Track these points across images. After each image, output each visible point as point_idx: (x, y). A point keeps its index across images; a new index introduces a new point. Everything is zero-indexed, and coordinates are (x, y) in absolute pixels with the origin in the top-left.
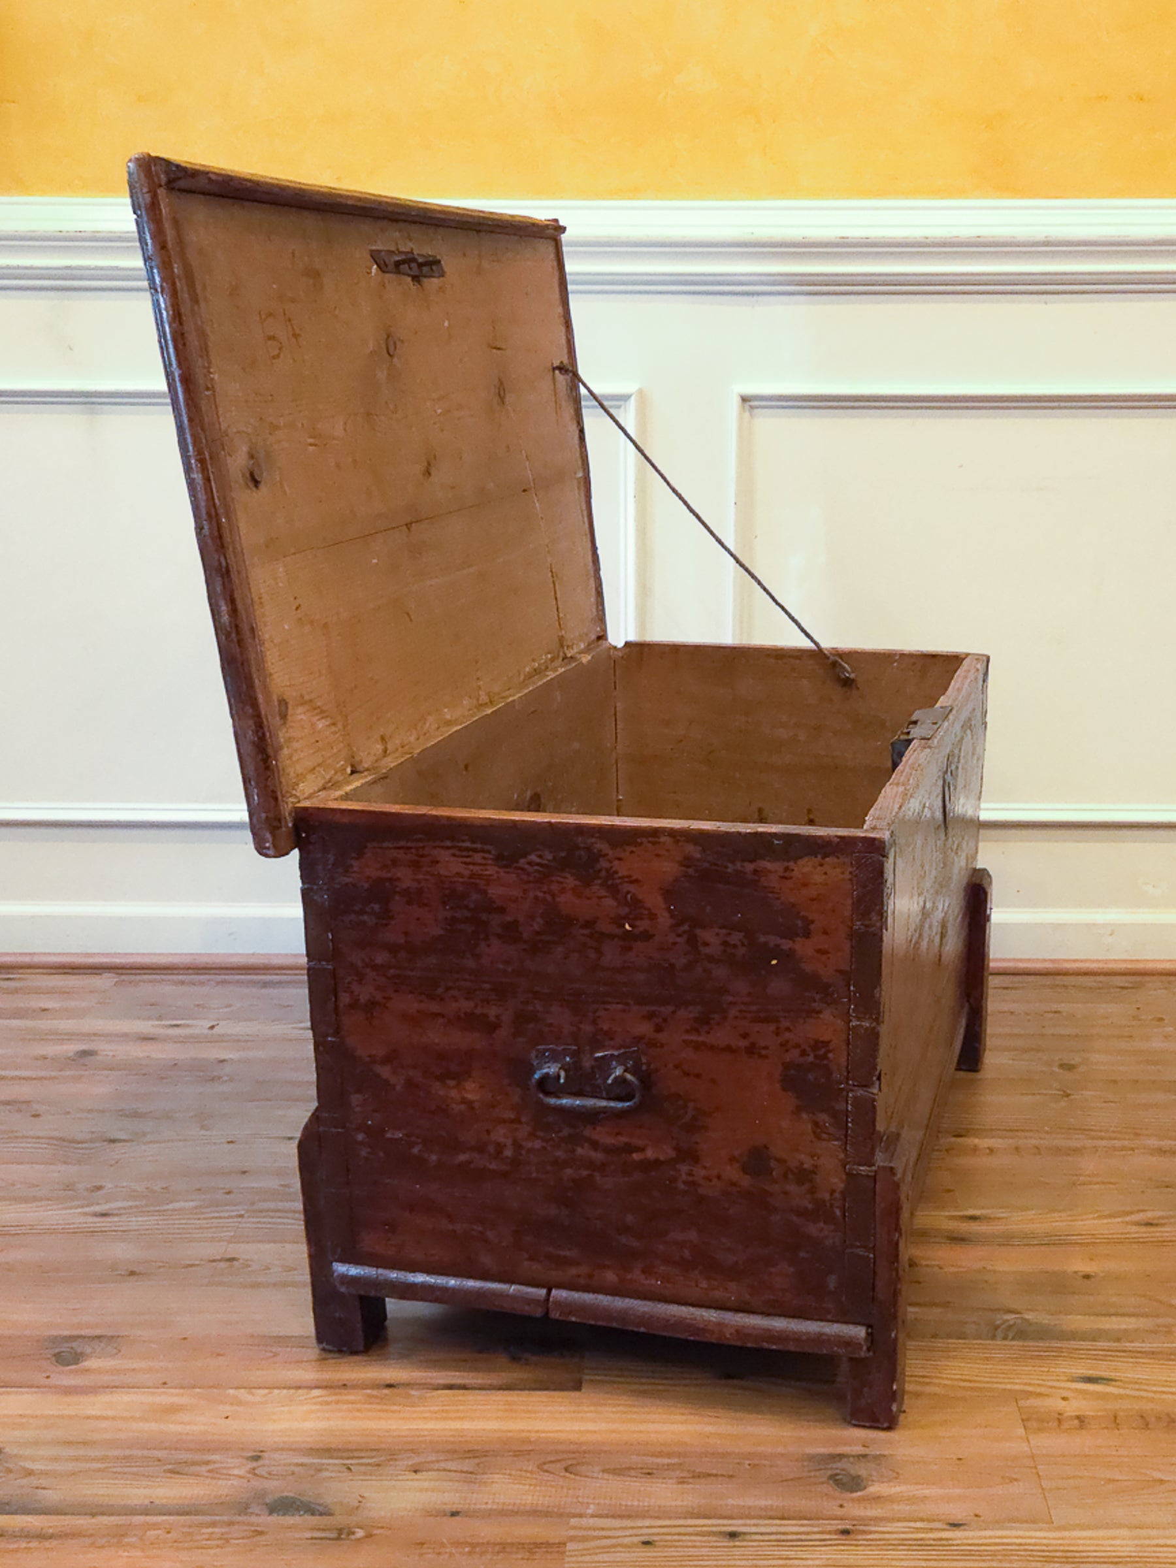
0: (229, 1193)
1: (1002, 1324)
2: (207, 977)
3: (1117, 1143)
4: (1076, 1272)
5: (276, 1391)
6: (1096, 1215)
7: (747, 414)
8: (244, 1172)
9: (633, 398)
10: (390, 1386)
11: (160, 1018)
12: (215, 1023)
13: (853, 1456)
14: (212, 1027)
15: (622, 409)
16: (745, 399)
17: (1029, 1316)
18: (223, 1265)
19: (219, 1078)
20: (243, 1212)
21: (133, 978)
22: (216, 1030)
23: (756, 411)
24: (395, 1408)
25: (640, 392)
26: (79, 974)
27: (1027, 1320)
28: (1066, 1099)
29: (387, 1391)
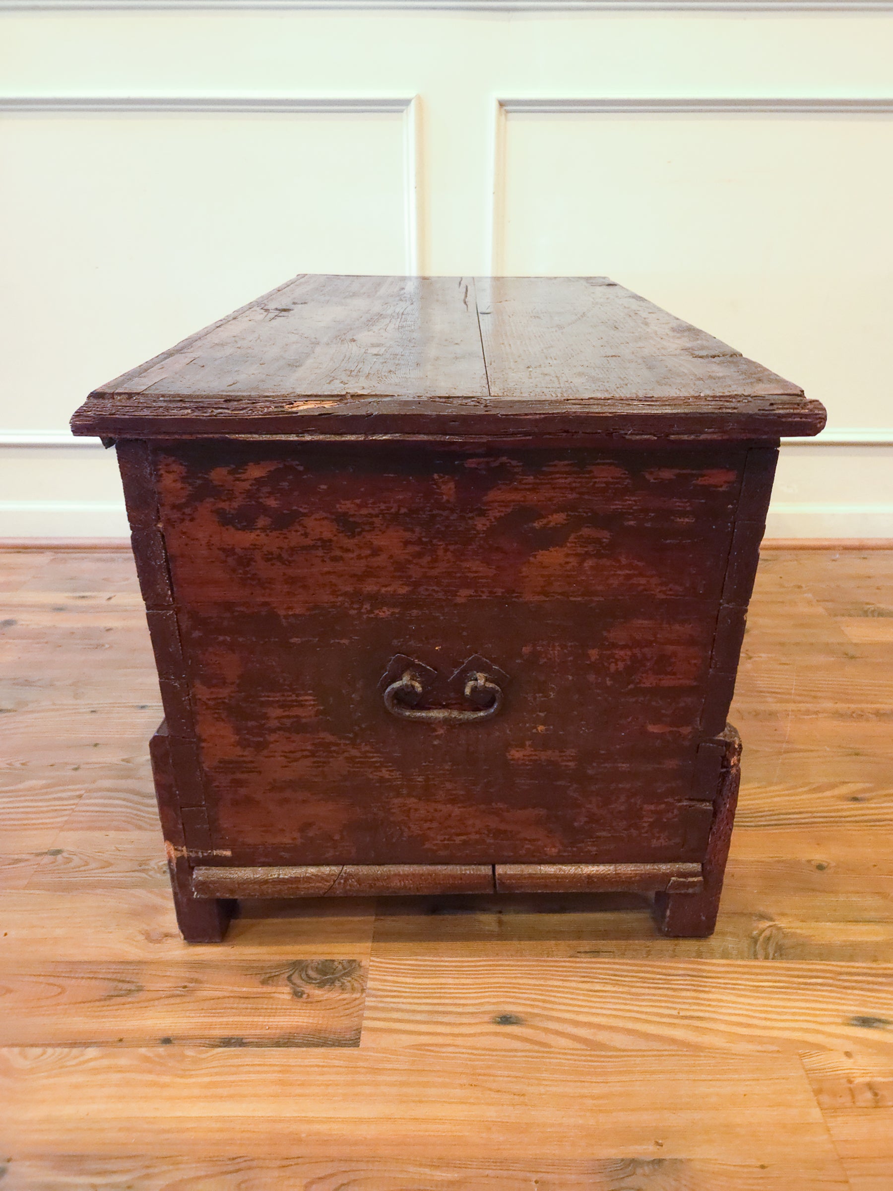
0: (76, 769)
1: (760, 935)
2: (119, 555)
3: (803, 707)
4: (809, 861)
5: (50, 1051)
6: (806, 789)
7: (503, 117)
8: (96, 745)
9: (413, 103)
10: (167, 1041)
11: (74, 590)
12: (112, 595)
13: (649, 1163)
14: (110, 599)
15: (405, 112)
16: (502, 104)
17: (782, 923)
18: (47, 859)
19: (103, 645)
20: (82, 792)
21: (65, 555)
22: (112, 601)
23: (510, 115)
24: (166, 1079)
25: (419, 98)
26: (31, 553)
27: (779, 929)
28: (749, 661)
29: (161, 1050)
